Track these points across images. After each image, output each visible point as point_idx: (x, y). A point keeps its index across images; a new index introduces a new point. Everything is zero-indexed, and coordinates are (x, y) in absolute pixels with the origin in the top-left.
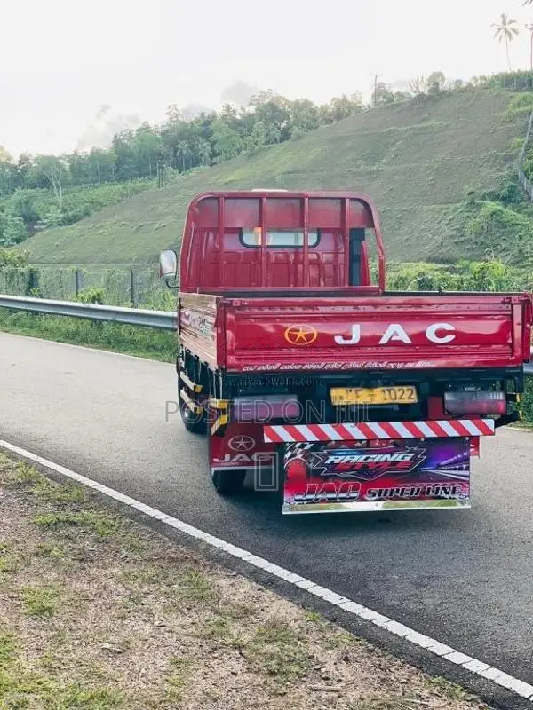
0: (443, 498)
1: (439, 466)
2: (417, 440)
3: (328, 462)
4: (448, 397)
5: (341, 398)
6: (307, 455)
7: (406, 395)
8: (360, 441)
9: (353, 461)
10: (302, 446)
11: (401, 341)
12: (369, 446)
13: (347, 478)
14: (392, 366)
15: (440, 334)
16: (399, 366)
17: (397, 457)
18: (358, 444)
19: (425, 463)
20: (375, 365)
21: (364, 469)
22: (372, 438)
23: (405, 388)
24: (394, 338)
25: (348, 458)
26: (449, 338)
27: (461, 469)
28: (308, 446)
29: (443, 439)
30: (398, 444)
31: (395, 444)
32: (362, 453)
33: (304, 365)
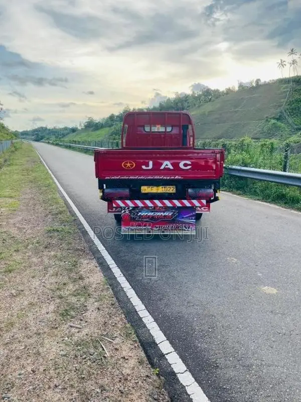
0: (184, 230)
1: (183, 217)
2: (174, 207)
3: (139, 215)
4: (190, 190)
5: (145, 190)
6: (130, 212)
7: (171, 190)
8: (151, 207)
9: (149, 214)
10: (128, 208)
11: (169, 168)
12: (155, 209)
13: (146, 221)
14: (165, 178)
15: (185, 165)
16: (168, 178)
17: (166, 214)
18: (151, 208)
19: (178, 216)
20: (158, 177)
21: (153, 218)
22: (156, 206)
23: (171, 187)
24: (166, 167)
25: (147, 213)
26: (189, 167)
27: (192, 219)
28: (131, 209)
29: (185, 207)
30: (166, 209)
31: (165, 209)
32: (152, 212)
33: (129, 177)
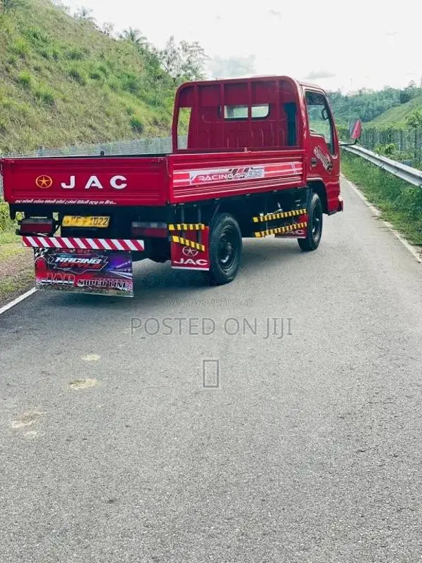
0: (119, 289)
1: (115, 268)
2: (102, 251)
3: (57, 261)
5: (68, 221)
6: (46, 255)
7: (102, 222)
8: (72, 249)
9: (70, 261)
10: (43, 250)
11: (97, 187)
12: (77, 253)
13: (66, 272)
14: (92, 202)
15: (119, 182)
16: (96, 203)
17: (92, 261)
18: (71, 251)
19: (108, 266)
20: (82, 202)
21: (75, 266)
23: (104, 218)
24: (93, 185)
25: (67, 259)
26: (123, 186)
27: (127, 272)
28: (46, 250)
29: (115, 251)
31: (90, 252)
32: (74, 257)
33: (45, 200)
